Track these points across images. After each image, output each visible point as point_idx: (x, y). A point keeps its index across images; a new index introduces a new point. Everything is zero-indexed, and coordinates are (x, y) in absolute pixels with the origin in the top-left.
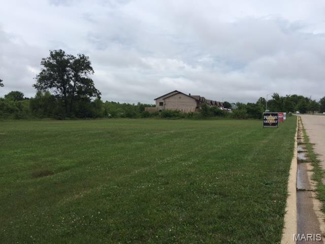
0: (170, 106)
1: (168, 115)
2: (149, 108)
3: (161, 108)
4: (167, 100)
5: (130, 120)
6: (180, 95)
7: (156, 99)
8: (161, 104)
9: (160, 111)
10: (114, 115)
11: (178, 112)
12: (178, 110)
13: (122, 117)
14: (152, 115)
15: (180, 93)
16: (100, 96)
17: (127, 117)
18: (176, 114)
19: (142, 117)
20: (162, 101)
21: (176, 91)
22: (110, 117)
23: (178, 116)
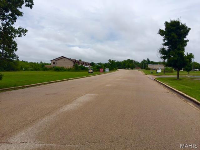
0: (59, 64)
1: (57, 69)
2: (47, 66)
3: (54, 65)
4: (57, 61)
5: (36, 72)
6: (65, 59)
7: (51, 61)
8: (54, 63)
9: (54, 67)
10: (26, 69)
11: (63, 68)
12: (63, 67)
13: (31, 70)
14: (48, 69)
15: (65, 58)
16: (18, 58)
17: (34, 70)
18: (62, 69)
19: (43, 71)
20: (55, 62)
21: (62, 57)
22: (24, 70)
23: (63, 70)
